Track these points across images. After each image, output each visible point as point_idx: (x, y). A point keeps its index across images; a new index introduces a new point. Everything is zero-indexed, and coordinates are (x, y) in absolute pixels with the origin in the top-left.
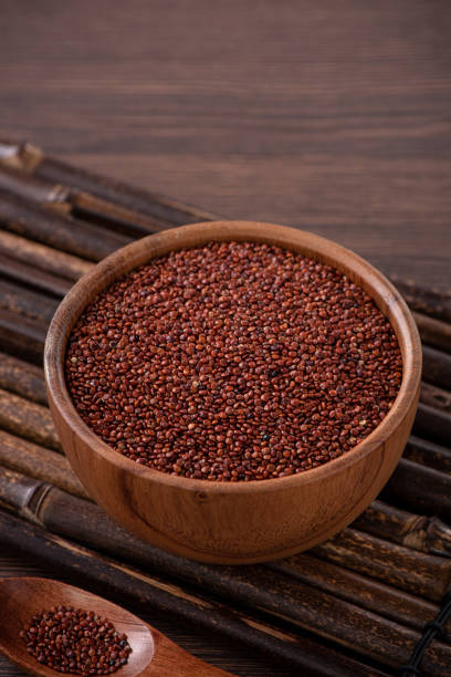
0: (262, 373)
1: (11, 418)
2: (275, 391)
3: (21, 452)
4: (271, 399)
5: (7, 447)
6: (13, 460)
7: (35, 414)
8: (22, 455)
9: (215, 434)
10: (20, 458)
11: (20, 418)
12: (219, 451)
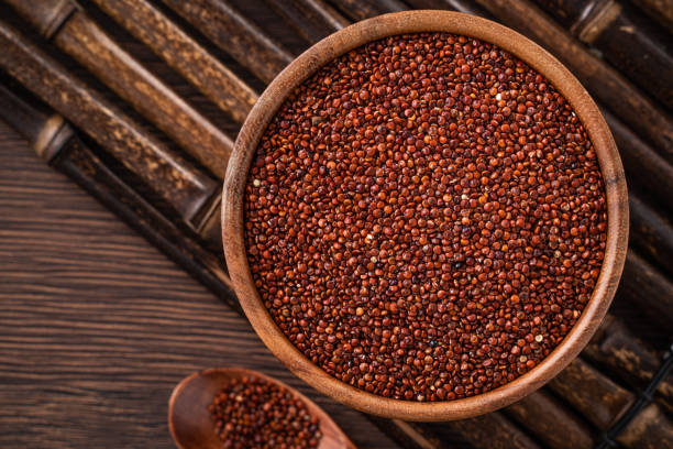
0: (446, 262)
1: (190, 76)
2: (454, 287)
3: (194, 136)
4: (447, 297)
5: (179, 125)
6: (184, 142)
7: (217, 82)
8: (195, 141)
9: (381, 327)
10: (191, 143)
11: (199, 80)
12: (382, 348)
